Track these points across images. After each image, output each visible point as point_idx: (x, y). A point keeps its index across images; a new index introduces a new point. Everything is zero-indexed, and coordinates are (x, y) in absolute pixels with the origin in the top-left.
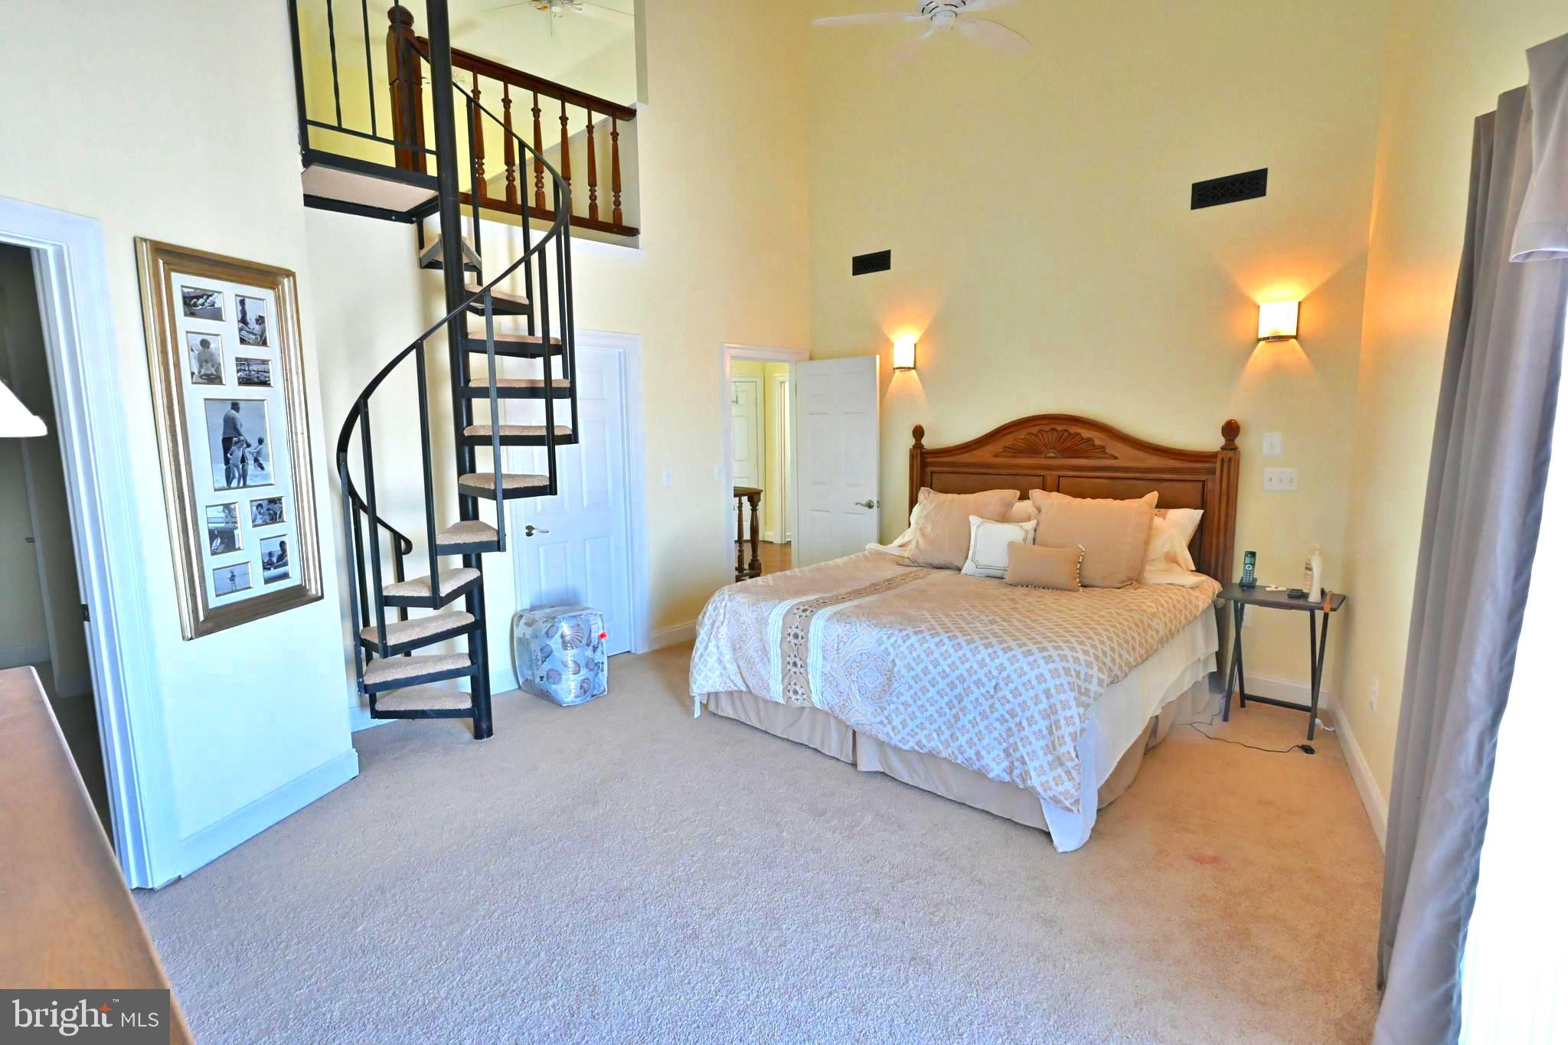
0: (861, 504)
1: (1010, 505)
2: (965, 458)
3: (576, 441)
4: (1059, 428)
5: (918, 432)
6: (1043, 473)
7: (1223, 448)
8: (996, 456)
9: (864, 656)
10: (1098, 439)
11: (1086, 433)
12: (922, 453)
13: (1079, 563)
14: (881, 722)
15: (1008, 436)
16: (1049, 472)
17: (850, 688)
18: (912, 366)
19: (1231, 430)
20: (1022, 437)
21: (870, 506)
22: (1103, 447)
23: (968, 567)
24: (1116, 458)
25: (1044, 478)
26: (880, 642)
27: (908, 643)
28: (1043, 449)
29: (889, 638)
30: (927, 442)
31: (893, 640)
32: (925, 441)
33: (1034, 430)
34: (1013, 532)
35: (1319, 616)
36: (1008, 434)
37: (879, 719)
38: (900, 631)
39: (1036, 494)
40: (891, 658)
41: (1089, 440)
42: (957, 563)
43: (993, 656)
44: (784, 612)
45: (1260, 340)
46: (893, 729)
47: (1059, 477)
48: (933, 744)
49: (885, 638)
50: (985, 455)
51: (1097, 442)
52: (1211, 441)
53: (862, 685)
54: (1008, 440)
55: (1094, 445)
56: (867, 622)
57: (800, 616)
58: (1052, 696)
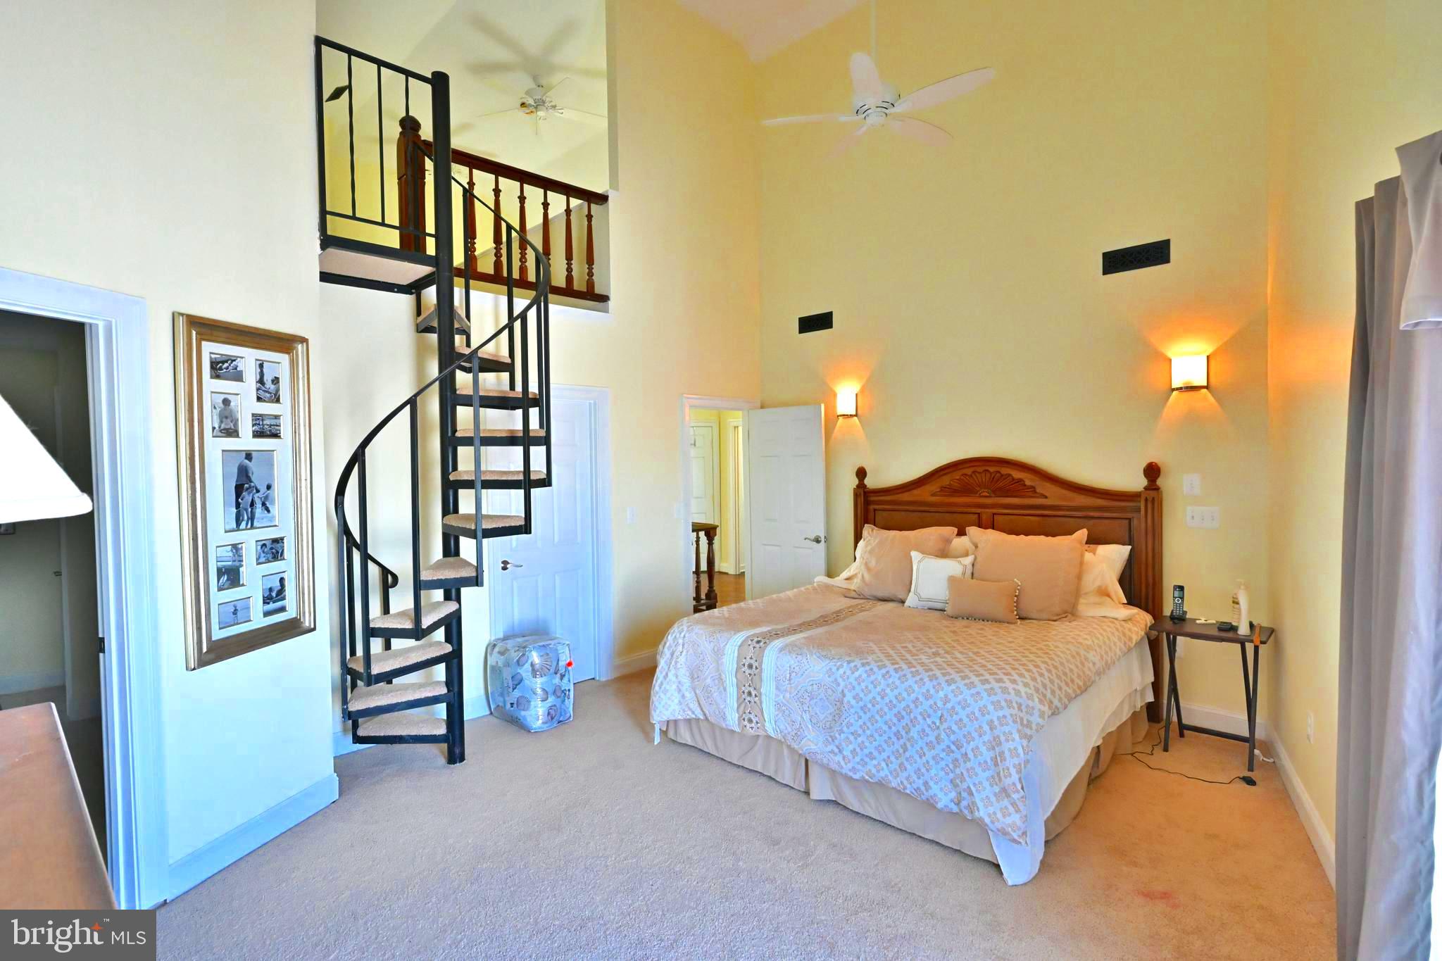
0: (808, 539)
1: (948, 541)
2: (906, 497)
3: (550, 485)
4: (992, 469)
5: (861, 473)
6: (979, 511)
7: (1146, 488)
8: (932, 495)
9: (815, 686)
10: (1029, 480)
11: (1017, 475)
12: (864, 492)
13: (1016, 596)
14: (832, 752)
15: (944, 477)
16: (983, 510)
17: (802, 717)
18: (854, 413)
19: (1152, 472)
20: (958, 478)
21: (817, 541)
22: (1033, 487)
23: (911, 600)
24: (1046, 497)
25: (979, 516)
26: (830, 672)
27: (857, 674)
28: (978, 489)
29: (838, 669)
30: (870, 482)
31: (841, 671)
32: (867, 481)
33: (969, 471)
34: (952, 567)
35: (1250, 648)
36: (945, 474)
37: (829, 748)
38: (849, 662)
39: (973, 531)
40: (840, 689)
41: (1020, 481)
42: (901, 596)
43: (937, 688)
44: (739, 644)
45: (1173, 390)
46: (844, 758)
47: (994, 514)
48: (882, 774)
49: (834, 669)
50: (923, 494)
51: (1028, 483)
52: (1137, 482)
53: (813, 714)
54: (946, 480)
55: (1025, 485)
56: (818, 654)
57: (754, 647)
58: (996, 728)
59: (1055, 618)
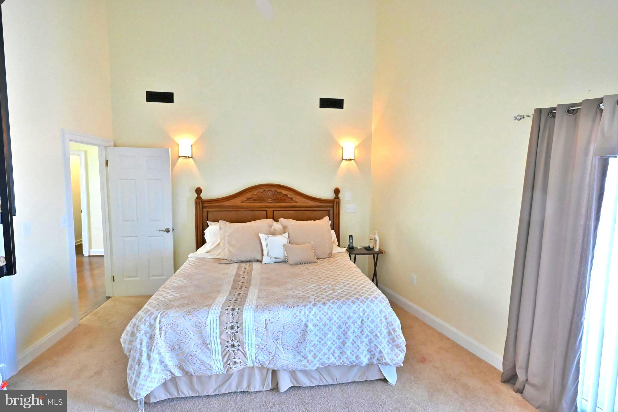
0: (161, 230)
2: (226, 203)
4: (273, 190)
5: (199, 191)
6: (266, 209)
7: (335, 198)
8: (243, 202)
9: (285, 326)
10: (290, 195)
11: (284, 192)
12: (202, 202)
13: (313, 249)
14: (300, 360)
15: (249, 193)
16: (269, 209)
17: (277, 348)
18: (191, 156)
19: (337, 191)
20: (256, 193)
21: (168, 231)
22: (292, 198)
23: (266, 259)
24: (297, 202)
25: (267, 212)
26: (295, 316)
27: (313, 312)
28: (266, 199)
29: (300, 312)
30: (204, 196)
31: (303, 313)
32: (202, 195)
33: (261, 190)
36: (249, 192)
37: (297, 359)
38: (305, 306)
40: (303, 323)
41: (286, 195)
44: (219, 314)
45: (343, 160)
46: (308, 361)
47: (274, 211)
48: (331, 361)
49: (298, 313)
50: (237, 202)
51: (289, 196)
52: (330, 195)
53: (285, 343)
54: (249, 195)
55: (288, 197)
56: (282, 307)
57: (232, 314)
59: (328, 257)
